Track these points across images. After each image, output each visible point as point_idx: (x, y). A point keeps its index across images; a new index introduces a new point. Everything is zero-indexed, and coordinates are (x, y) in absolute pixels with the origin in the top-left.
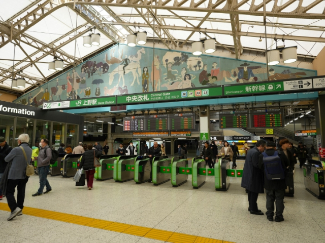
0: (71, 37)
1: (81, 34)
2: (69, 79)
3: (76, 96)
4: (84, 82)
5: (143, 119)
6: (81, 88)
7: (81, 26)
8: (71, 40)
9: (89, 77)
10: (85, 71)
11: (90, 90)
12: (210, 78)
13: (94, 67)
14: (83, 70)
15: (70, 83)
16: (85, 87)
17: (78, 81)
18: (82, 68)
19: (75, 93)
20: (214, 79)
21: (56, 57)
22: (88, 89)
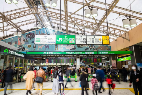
0: (27, 23)
1: (32, 23)
2: (19, 39)
3: (23, 47)
4: (27, 41)
5: (54, 58)
6: (25, 44)
7: (33, 19)
8: (27, 24)
9: (30, 39)
10: (28, 37)
11: (30, 45)
12: (81, 45)
13: (33, 35)
14: (27, 36)
15: (20, 41)
16: (28, 44)
17: (24, 40)
18: (27, 35)
19: (22, 46)
20: (82, 46)
21: (18, 30)
22: (29, 45)
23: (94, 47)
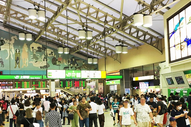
23: (76, 65)
